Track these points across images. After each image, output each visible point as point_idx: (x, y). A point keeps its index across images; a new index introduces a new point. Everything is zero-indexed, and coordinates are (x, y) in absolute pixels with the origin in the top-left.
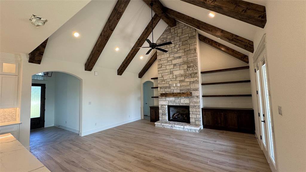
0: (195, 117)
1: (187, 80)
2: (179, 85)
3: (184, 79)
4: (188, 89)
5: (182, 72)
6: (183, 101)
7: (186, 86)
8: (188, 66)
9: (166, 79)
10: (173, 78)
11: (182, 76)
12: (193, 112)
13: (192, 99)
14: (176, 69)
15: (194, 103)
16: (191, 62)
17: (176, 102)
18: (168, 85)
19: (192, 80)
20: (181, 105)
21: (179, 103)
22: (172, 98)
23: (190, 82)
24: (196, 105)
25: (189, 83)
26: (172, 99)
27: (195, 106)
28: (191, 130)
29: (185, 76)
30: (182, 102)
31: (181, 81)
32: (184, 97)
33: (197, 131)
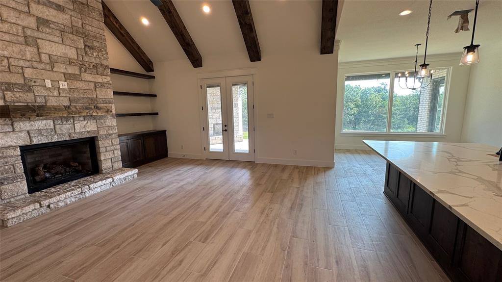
0: (112, 156)
1: (87, 76)
2: (64, 85)
3: (77, 72)
4: (92, 99)
5: (72, 53)
6: (82, 128)
7: (85, 91)
8: (87, 44)
9: (8, 58)
10: (41, 61)
11: (70, 62)
12: (106, 147)
13: (102, 121)
14: (51, 38)
15: (107, 128)
16: (93, 36)
17: (58, 131)
18: (17, 79)
19: (100, 80)
20: (76, 136)
21: (70, 135)
22: (44, 122)
23: (95, 83)
24: (111, 132)
25: (93, 85)
26: (40, 124)
27: (110, 135)
28: (125, 179)
29: (82, 66)
30: (77, 131)
31: (67, 77)
32: (82, 119)
33: (136, 176)
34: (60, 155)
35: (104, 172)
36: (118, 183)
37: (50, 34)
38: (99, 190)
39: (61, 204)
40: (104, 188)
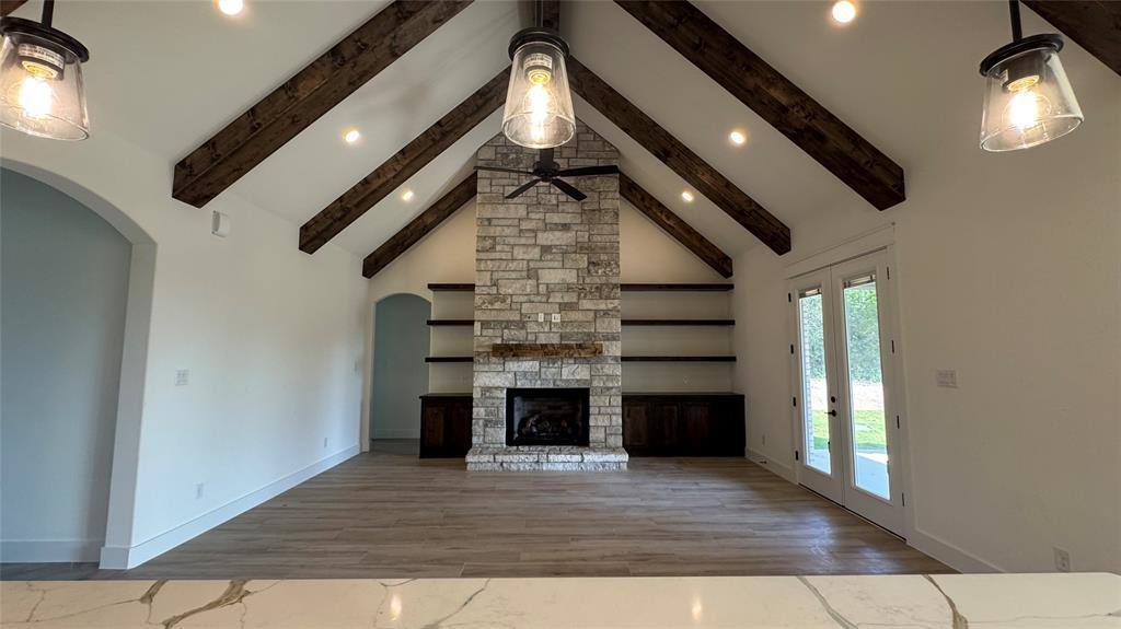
0: (607, 423)
1: (586, 304)
2: (556, 318)
3: (575, 300)
4: (588, 334)
5: (571, 277)
6: (570, 374)
7: (581, 324)
8: (593, 260)
9: (512, 295)
10: (538, 294)
11: (569, 288)
12: (599, 407)
13: (599, 366)
14: (551, 264)
15: (605, 378)
16: (601, 248)
17: (543, 376)
18: (515, 317)
19: (603, 307)
20: (562, 385)
21: (555, 381)
22: (531, 363)
23: (596, 311)
24: (611, 385)
25: (592, 314)
26: (529, 364)
27: (609, 389)
28: (603, 464)
29: (581, 291)
30: (564, 377)
31: (564, 307)
32: (572, 361)
33: (624, 466)
34: (559, 408)
35: (591, 445)
36: (591, 468)
37: (551, 260)
38: (560, 467)
39: (514, 467)
40: (568, 467)
